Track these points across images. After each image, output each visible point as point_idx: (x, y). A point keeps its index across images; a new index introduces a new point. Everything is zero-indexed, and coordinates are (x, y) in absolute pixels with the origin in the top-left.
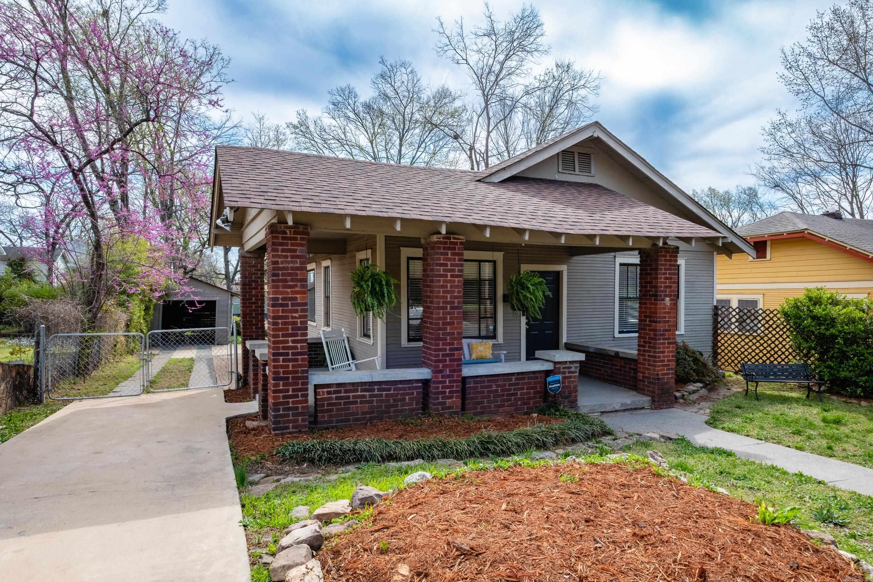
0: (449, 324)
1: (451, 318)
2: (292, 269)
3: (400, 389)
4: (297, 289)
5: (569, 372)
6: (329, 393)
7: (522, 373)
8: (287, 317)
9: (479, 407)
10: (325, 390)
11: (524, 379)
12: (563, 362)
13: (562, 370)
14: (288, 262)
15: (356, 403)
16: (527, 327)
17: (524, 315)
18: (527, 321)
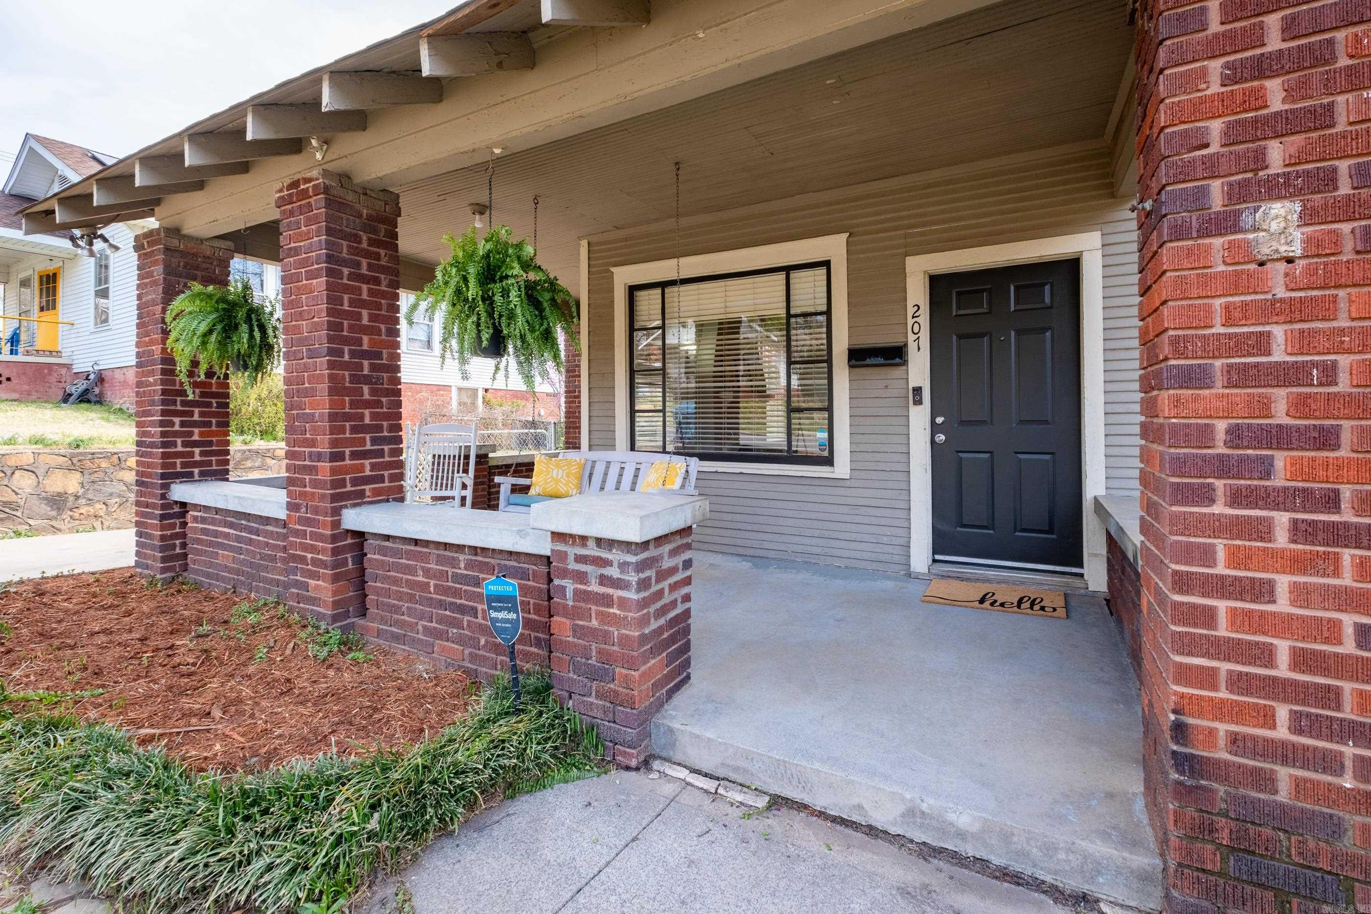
0: (307, 392)
12: (571, 536)
15: (223, 546)
16: (941, 438)
17: (918, 402)
18: (939, 420)
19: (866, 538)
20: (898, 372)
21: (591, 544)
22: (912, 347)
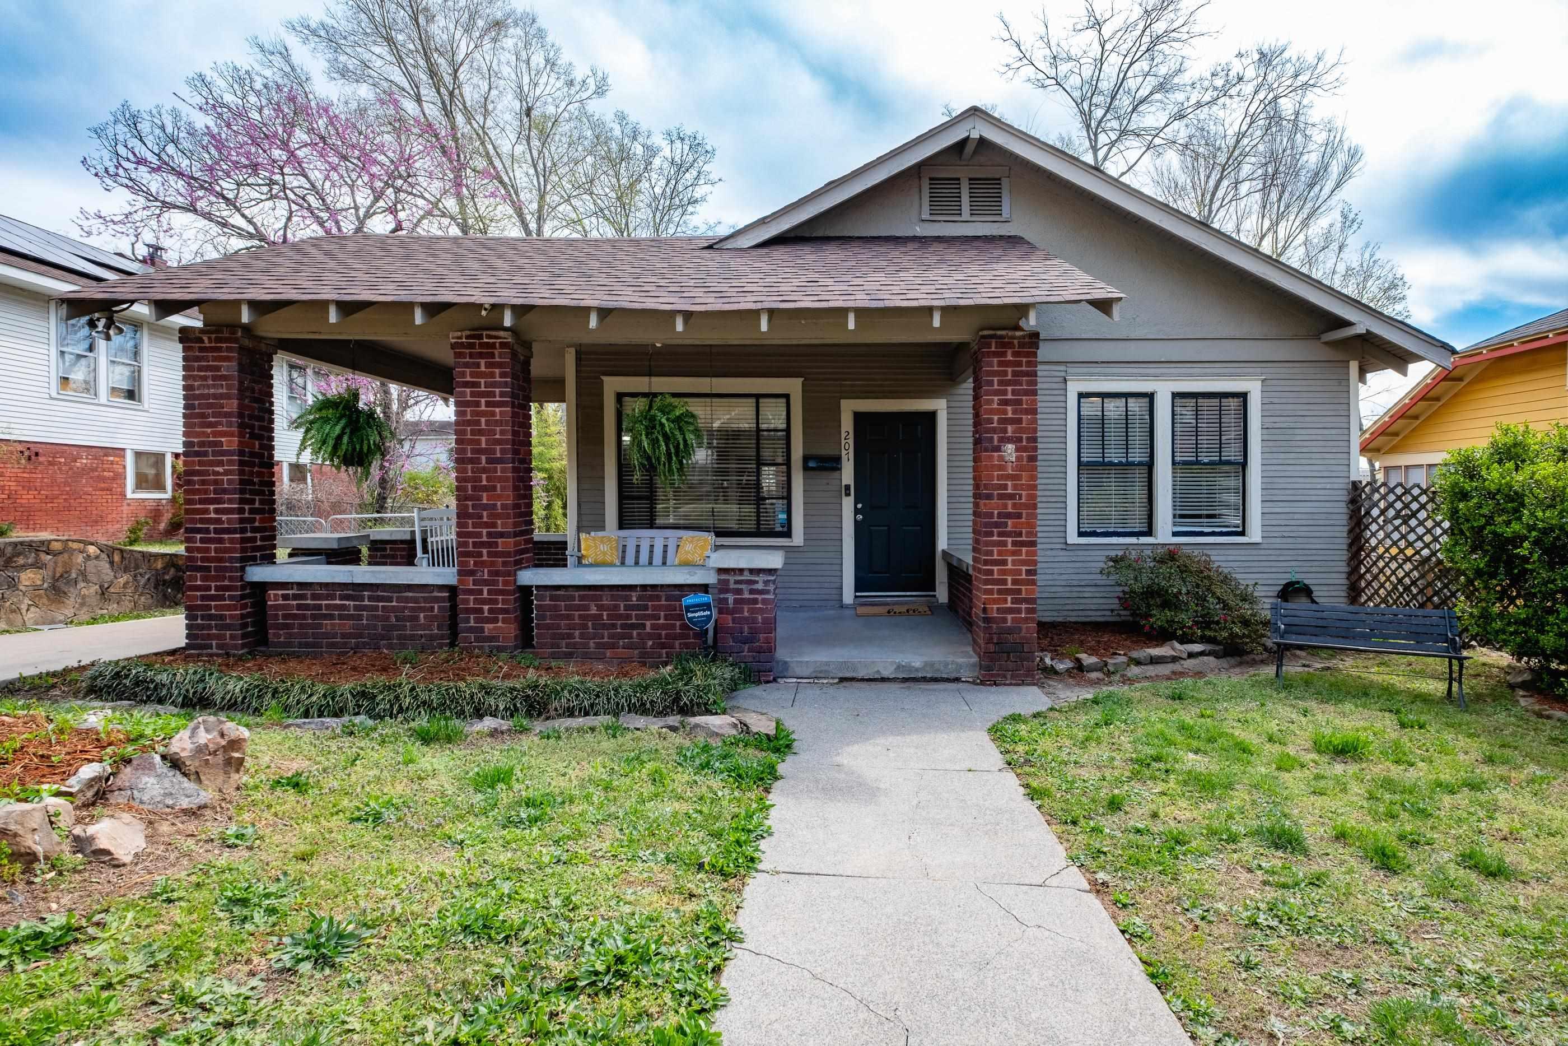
0: (485, 489)
1: (488, 479)
2: (215, 396)
3: (407, 600)
4: (220, 428)
5: (752, 592)
6: (285, 597)
7: (654, 587)
8: (206, 473)
9: (564, 643)
10: (280, 592)
11: (658, 598)
12: (733, 570)
13: (732, 586)
14: (208, 387)
15: (331, 617)
16: (860, 517)
17: (848, 495)
18: (860, 506)
19: (814, 585)
20: (836, 474)
21: (746, 573)
22: (844, 457)
